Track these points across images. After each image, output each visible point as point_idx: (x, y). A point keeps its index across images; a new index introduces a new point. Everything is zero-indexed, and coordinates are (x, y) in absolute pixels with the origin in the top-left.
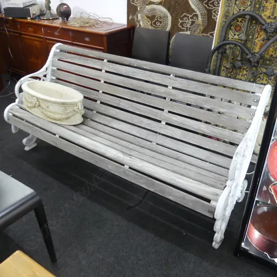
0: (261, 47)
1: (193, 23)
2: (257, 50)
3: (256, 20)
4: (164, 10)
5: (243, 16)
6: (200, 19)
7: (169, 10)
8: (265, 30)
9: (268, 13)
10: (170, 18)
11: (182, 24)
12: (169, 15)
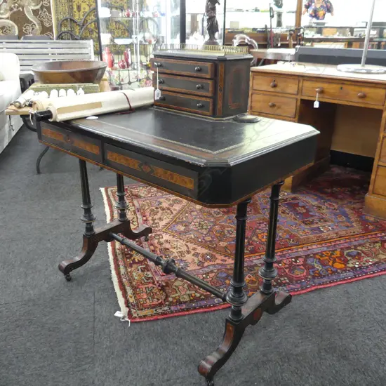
0: (79, 33)
1: (33, 29)
2: (78, 34)
3: (74, 21)
4: (11, 22)
5: (66, 20)
6: (37, 26)
7: (14, 22)
8: (78, 25)
9: (77, 17)
10: (16, 27)
11: (25, 30)
12: (15, 25)
